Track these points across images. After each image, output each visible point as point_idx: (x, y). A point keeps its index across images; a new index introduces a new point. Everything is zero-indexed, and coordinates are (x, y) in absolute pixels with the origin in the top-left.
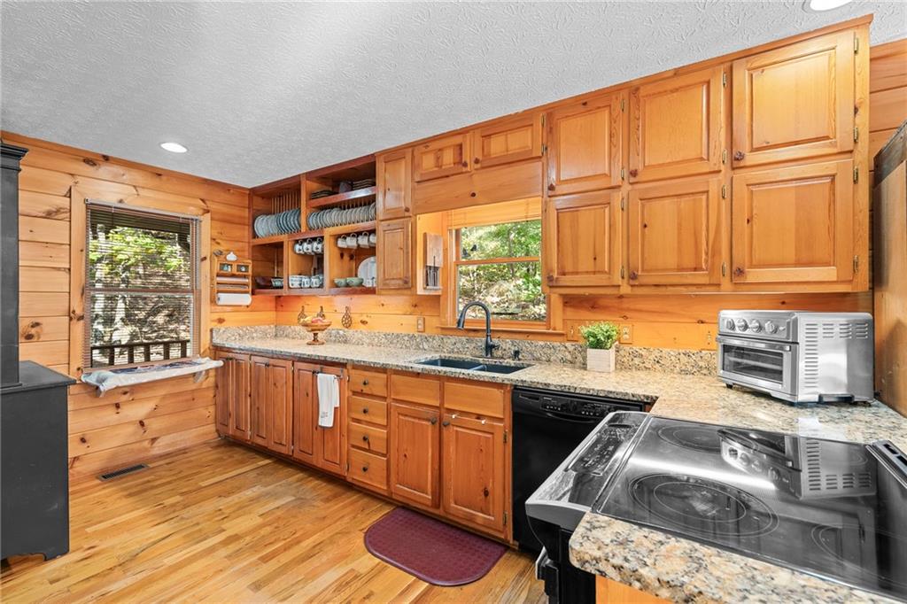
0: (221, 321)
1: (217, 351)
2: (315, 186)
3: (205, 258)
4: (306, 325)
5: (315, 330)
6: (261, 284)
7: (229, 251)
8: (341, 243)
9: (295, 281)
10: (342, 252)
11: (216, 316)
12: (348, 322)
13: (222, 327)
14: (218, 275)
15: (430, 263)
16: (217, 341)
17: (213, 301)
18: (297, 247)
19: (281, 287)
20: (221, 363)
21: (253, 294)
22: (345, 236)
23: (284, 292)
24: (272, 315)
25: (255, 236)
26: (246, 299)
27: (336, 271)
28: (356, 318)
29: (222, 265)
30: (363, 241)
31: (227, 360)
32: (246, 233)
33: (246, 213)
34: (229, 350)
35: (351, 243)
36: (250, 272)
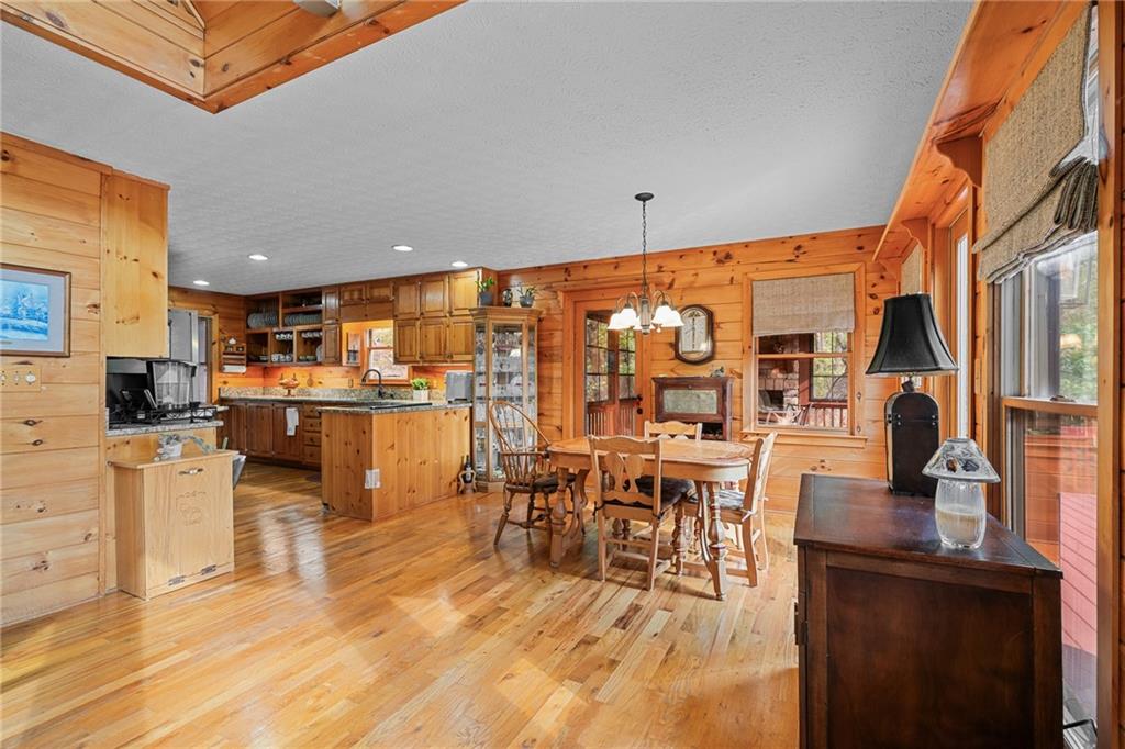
0: (225, 383)
1: (222, 401)
2: (289, 300)
3: (214, 343)
4: (282, 384)
5: (288, 387)
6: (252, 360)
7: (230, 338)
8: (303, 335)
9: (275, 357)
10: (306, 340)
11: (222, 380)
12: (311, 383)
13: (226, 387)
14: (224, 354)
15: (350, 349)
16: (223, 395)
17: (221, 370)
18: (277, 336)
19: (266, 361)
20: (227, 408)
21: (247, 366)
22: (305, 332)
23: (268, 364)
24: (261, 380)
25: (248, 327)
26: (243, 369)
27: (302, 351)
28: (315, 380)
29: (226, 348)
30: (316, 335)
31: (230, 407)
32: (242, 325)
33: (242, 312)
34: (232, 400)
35: (309, 335)
36: (245, 351)
